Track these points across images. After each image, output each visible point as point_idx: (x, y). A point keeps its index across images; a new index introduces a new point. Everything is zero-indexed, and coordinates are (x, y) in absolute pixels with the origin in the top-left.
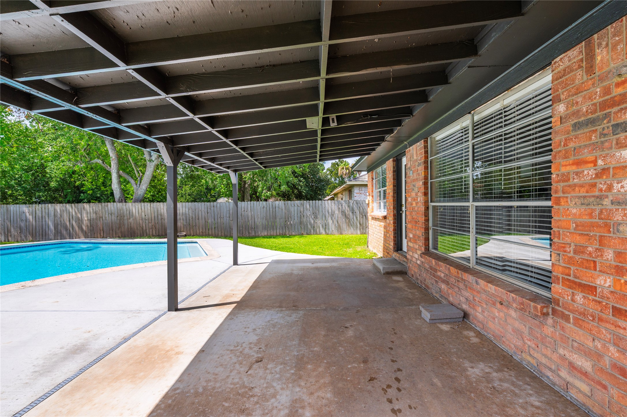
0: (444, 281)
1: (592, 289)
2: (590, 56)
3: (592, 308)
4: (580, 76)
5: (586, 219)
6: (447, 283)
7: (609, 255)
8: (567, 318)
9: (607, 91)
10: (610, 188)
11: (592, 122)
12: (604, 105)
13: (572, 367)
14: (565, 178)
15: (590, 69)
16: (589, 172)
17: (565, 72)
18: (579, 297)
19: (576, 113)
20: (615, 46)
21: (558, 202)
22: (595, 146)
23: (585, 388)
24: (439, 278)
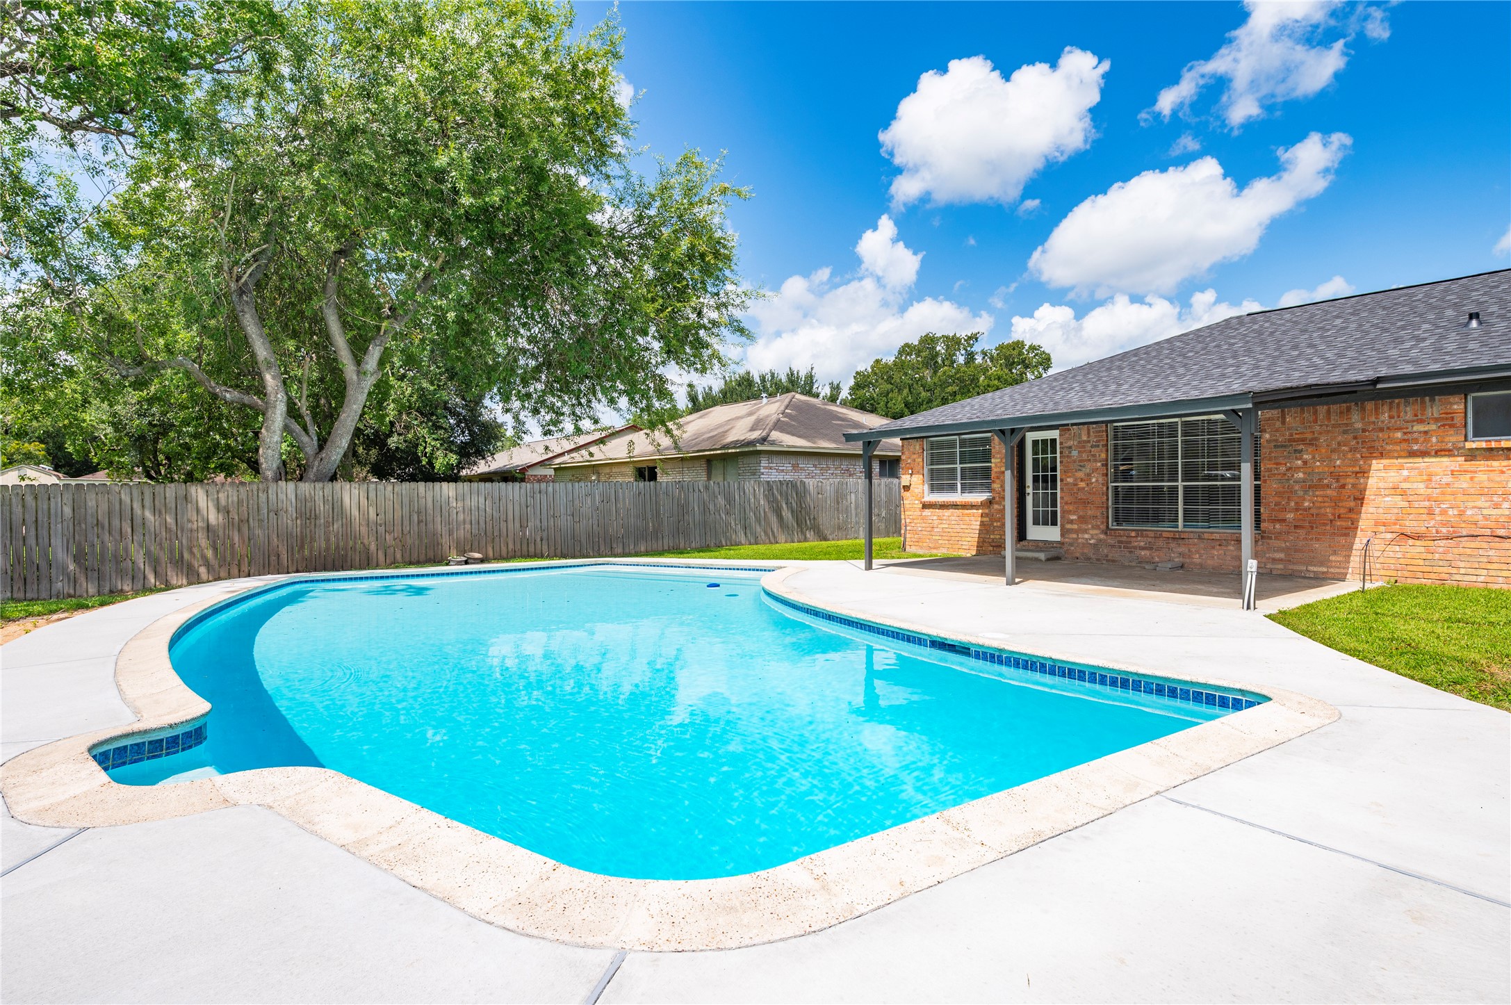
0: (1143, 548)
1: (1284, 520)
2: (1284, 418)
3: (1285, 528)
4: (1278, 424)
5: (1281, 489)
6: (1151, 549)
7: (1292, 504)
8: (1271, 538)
9: (1291, 435)
10: (1293, 476)
11: (1285, 446)
12: (1290, 440)
13: (1274, 560)
14: (1270, 470)
15: (1283, 422)
16: (1283, 469)
17: (1269, 419)
18: (1278, 526)
19: (1276, 441)
20: (1295, 418)
21: (1265, 481)
22: (1285, 457)
23: (1281, 566)
24: (1135, 548)
